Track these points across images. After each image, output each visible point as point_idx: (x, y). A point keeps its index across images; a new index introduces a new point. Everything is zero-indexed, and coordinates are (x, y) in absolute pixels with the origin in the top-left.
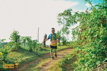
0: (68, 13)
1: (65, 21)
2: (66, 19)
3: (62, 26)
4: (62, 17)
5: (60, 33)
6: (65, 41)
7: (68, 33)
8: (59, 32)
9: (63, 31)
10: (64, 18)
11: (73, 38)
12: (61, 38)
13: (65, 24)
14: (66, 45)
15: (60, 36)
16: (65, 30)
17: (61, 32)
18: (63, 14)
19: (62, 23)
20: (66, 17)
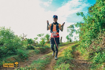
0: (72, 26)
1: (71, 30)
2: (71, 29)
3: (69, 33)
4: (69, 29)
6: (71, 40)
7: (72, 36)
8: (68, 36)
10: (70, 29)
13: (71, 32)
16: (71, 35)
18: (69, 27)
20: (71, 28)
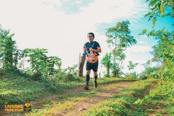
1: (118, 39)
4: (113, 34)
5: (110, 57)
6: (118, 71)
7: (123, 57)
8: (109, 55)
9: (114, 53)
10: (117, 36)
11: (130, 67)
12: (112, 64)
14: (118, 76)
15: (109, 61)
17: (112, 55)
18: (115, 29)
19: (113, 43)
20: (120, 34)
